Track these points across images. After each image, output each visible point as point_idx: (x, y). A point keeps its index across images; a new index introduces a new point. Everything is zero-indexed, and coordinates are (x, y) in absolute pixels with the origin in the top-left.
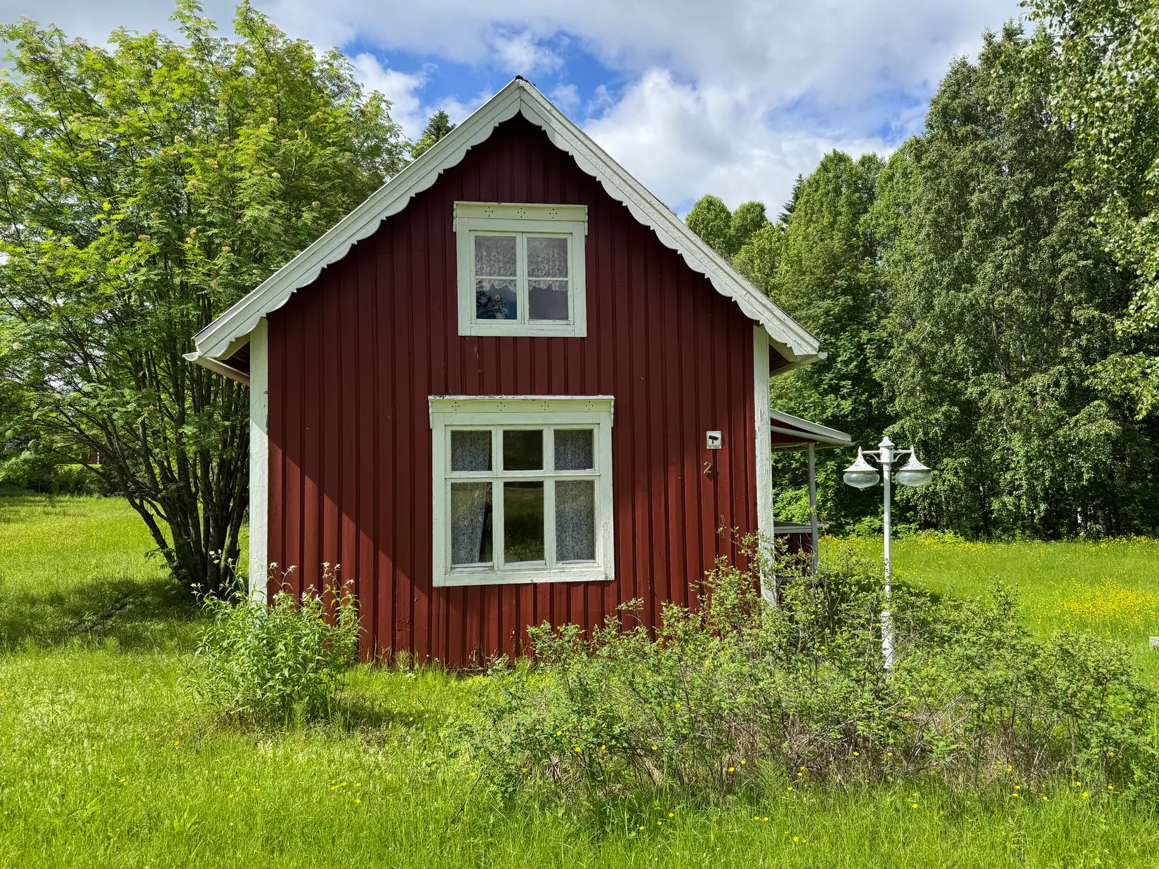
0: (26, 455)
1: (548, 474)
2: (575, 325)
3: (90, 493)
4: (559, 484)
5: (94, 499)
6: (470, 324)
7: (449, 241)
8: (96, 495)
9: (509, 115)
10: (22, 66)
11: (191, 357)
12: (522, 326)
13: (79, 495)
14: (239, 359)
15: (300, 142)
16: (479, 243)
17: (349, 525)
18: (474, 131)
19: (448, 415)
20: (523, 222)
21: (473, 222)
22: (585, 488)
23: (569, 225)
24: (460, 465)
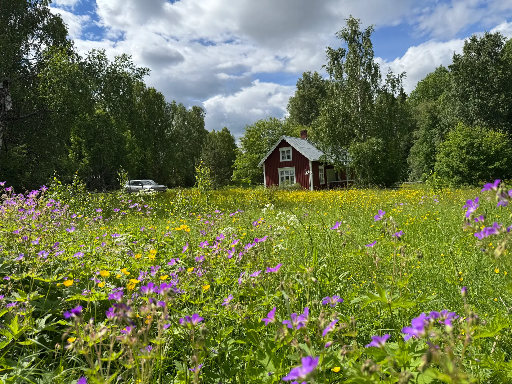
1: (289, 175)
2: (291, 159)
4: (291, 176)
6: (281, 160)
7: (279, 152)
9: (282, 139)
11: (258, 166)
12: (286, 160)
14: (262, 165)
16: (282, 152)
18: (279, 142)
19: (280, 170)
20: (285, 149)
21: (281, 150)
22: (293, 177)
23: (290, 149)
24: (282, 175)
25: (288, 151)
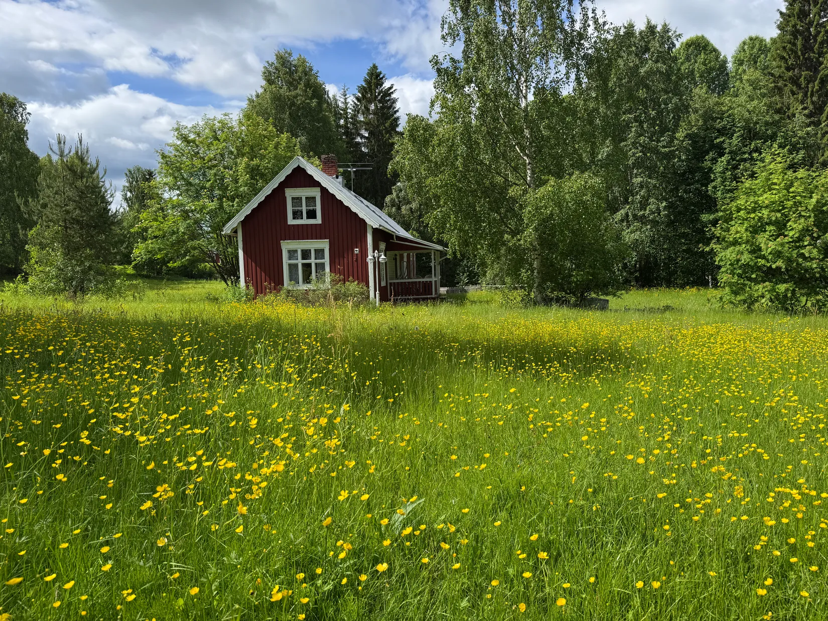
0: (187, 258)
1: (313, 261)
2: (318, 220)
3: (216, 279)
4: (316, 264)
5: (218, 282)
6: (291, 221)
7: (285, 199)
8: (219, 280)
9: (296, 166)
10: (178, 138)
11: (223, 233)
12: (305, 221)
13: (211, 280)
14: (235, 231)
15: (256, 162)
16: (293, 199)
17: (263, 274)
18: (287, 171)
19: (286, 246)
20: (304, 193)
21: (290, 193)
22: (323, 265)
23: (315, 193)
24: (290, 259)
25: (311, 200)
